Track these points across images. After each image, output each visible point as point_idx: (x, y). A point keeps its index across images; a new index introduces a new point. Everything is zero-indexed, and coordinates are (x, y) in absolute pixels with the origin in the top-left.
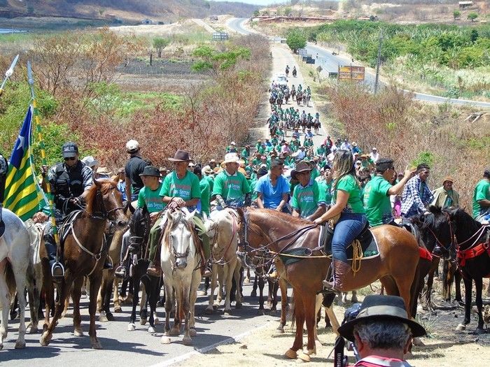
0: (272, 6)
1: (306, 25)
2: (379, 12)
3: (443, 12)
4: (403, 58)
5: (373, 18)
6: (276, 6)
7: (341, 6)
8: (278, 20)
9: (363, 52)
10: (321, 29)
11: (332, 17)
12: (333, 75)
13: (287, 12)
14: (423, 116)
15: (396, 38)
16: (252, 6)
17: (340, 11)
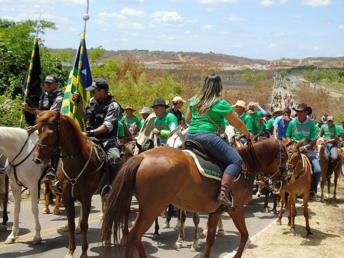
0: (275, 61)
1: (287, 68)
2: (315, 63)
3: (339, 64)
4: (325, 80)
5: (312, 66)
6: (276, 61)
7: (300, 61)
8: (277, 66)
9: (309, 77)
10: (293, 69)
11: (297, 65)
12: (297, 85)
13: (280, 63)
14: (333, 101)
15: (322, 73)
16: (267, 61)
17: (300, 63)
